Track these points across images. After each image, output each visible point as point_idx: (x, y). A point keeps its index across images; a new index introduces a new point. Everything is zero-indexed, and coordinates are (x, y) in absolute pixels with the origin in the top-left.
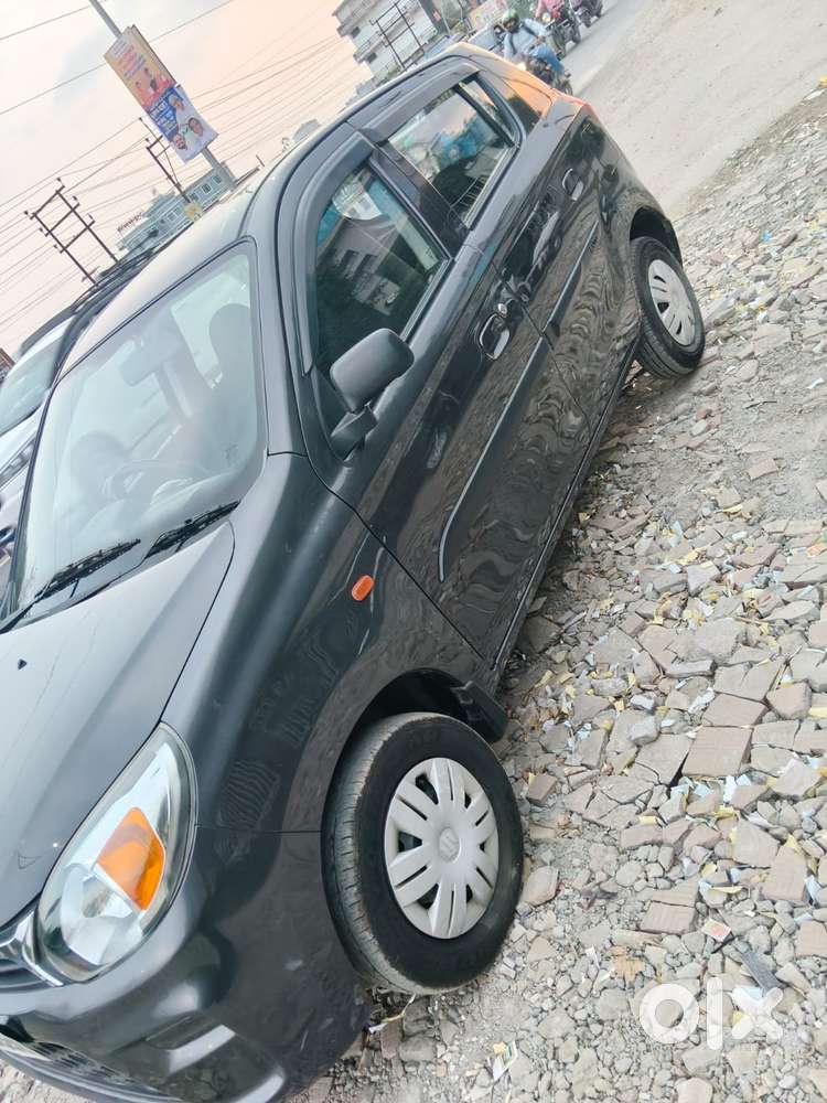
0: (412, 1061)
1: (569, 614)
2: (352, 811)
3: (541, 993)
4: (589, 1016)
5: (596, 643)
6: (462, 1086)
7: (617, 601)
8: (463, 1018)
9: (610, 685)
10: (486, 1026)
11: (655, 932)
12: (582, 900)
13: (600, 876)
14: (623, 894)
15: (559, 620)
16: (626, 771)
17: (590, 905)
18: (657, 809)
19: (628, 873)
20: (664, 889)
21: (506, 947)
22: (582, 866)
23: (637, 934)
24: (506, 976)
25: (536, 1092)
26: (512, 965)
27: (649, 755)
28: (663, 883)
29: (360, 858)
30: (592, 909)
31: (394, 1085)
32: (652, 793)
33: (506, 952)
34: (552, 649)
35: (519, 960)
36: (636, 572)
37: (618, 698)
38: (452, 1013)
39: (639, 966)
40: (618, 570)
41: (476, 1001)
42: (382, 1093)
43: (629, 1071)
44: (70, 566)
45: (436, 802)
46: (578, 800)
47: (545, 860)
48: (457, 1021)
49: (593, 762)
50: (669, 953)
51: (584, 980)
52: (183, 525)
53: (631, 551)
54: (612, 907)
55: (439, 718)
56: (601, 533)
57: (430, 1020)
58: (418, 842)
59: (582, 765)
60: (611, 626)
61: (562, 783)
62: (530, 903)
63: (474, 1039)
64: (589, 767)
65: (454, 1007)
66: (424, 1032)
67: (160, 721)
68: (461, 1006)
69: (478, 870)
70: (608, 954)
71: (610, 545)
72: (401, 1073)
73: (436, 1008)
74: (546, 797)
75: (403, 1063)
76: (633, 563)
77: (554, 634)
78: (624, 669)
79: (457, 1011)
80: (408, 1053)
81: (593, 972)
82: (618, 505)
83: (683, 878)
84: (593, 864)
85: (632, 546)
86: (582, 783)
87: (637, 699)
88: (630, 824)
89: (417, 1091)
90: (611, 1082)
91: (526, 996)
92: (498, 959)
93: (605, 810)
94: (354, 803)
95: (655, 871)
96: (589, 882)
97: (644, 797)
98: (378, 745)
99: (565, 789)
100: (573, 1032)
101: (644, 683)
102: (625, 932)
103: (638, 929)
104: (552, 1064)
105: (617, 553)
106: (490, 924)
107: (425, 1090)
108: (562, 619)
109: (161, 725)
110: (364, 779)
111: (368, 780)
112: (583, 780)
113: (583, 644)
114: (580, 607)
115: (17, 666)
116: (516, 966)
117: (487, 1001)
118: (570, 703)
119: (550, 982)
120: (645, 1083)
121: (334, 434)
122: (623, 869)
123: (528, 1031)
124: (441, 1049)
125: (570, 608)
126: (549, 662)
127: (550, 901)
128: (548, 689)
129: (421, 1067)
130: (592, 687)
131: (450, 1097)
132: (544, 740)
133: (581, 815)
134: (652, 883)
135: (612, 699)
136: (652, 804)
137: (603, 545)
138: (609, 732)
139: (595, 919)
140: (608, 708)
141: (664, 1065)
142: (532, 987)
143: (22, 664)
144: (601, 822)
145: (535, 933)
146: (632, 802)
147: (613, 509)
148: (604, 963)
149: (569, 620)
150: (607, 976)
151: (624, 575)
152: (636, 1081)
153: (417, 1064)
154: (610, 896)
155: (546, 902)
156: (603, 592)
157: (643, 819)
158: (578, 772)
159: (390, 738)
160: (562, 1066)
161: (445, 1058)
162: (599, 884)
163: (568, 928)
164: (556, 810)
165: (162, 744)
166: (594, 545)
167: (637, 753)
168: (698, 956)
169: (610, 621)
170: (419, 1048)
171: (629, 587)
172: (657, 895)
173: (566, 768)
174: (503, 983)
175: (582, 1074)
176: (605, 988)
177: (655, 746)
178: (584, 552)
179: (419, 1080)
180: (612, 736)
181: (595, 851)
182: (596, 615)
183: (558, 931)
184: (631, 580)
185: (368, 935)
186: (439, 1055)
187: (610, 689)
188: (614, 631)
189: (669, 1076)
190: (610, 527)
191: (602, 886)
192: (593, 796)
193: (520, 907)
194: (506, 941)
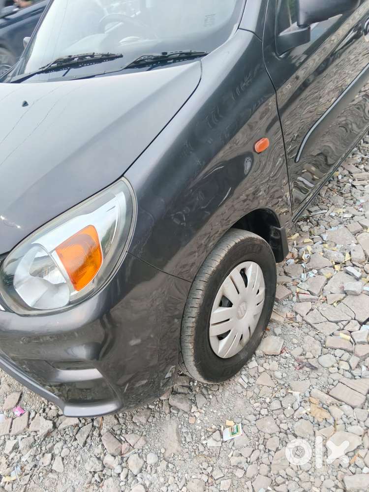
0: (175, 407)
1: (316, 208)
2: (207, 276)
3: (261, 404)
4: (289, 429)
5: (330, 229)
6: (203, 434)
7: (348, 212)
8: (211, 397)
9: (335, 255)
10: (224, 407)
11: (339, 400)
12: (296, 364)
13: (309, 355)
14: (321, 369)
15: (310, 209)
16: (335, 304)
17: (300, 368)
18: (351, 332)
19: (327, 360)
20: (348, 378)
21: (244, 369)
22: (299, 345)
23: (327, 396)
24: (241, 385)
25: (249, 458)
26: (247, 381)
27: (352, 301)
28: (348, 375)
29: (202, 304)
30: (301, 371)
31: (162, 416)
32: (349, 322)
33: (244, 372)
34: (302, 222)
35: (252, 380)
36: (362, 201)
37: (337, 263)
38: (204, 391)
39: (326, 415)
40: (352, 196)
41: (220, 391)
42: (154, 417)
43: (308, 471)
44: (70, 56)
45: (246, 286)
46: (303, 308)
47: (276, 332)
48: (207, 397)
49: (316, 292)
50: (344, 414)
51: (289, 408)
52: (160, 55)
53: (362, 188)
54: (314, 374)
55: (263, 241)
56: (346, 172)
57: (190, 388)
58: (230, 305)
59: (308, 291)
60: (341, 224)
61: (294, 296)
62: (263, 352)
63: (215, 411)
64: (312, 294)
65: (206, 388)
66: (186, 394)
67: (122, 176)
68: (211, 390)
69: (249, 328)
70: (307, 399)
71: (350, 180)
72: (167, 411)
73: (195, 384)
74: (283, 299)
75: (170, 406)
76: (362, 195)
77: (305, 215)
78: (346, 250)
79: (208, 391)
80: (174, 401)
81: (296, 406)
82: (359, 161)
83: (360, 376)
84: (306, 347)
85: (364, 186)
86: (307, 300)
87: (350, 269)
88: (333, 334)
89: (175, 425)
90: (296, 473)
91: (252, 402)
92: (238, 374)
93: (318, 320)
94: (210, 272)
95: (344, 366)
96: (301, 355)
97: (344, 323)
98: (232, 244)
99: (295, 299)
100: (277, 434)
101: (355, 261)
102: (319, 392)
103: (328, 393)
104: (261, 447)
105: (353, 186)
106: (242, 357)
107: (180, 426)
108: (312, 209)
109: (123, 178)
110: (219, 261)
111: (222, 262)
112: (307, 299)
113: (322, 227)
114: (324, 207)
115: (22, 104)
116: (249, 382)
117: (227, 394)
118: (307, 255)
119: (268, 400)
120: (318, 483)
121: (281, 34)
122: (324, 357)
123: (250, 422)
124: (194, 409)
125: (317, 205)
126: (298, 229)
127: (275, 356)
128: (295, 242)
129: (180, 413)
130: (323, 252)
131: (194, 437)
132: (287, 269)
133: (303, 317)
134: (341, 371)
135: (334, 263)
136: (348, 328)
137: (345, 179)
138: (328, 279)
139: (302, 377)
140: (331, 267)
141: (331, 477)
142: (256, 398)
143: (25, 104)
144: (315, 326)
145: (264, 370)
146: (337, 323)
147: (355, 162)
148: (303, 404)
149: (316, 211)
150: (304, 412)
151: (355, 200)
152: (312, 479)
153: (178, 410)
154: (313, 368)
155: (273, 355)
156: (340, 204)
157: (342, 335)
158: (304, 294)
159: (239, 242)
160: (267, 451)
161: (195, 414)
162: (307, 359)
163: (285, 375)
164: (286, 308)
165: (120, 192)
166: (340, 177)
167: (344, 297)
168: (362, 423)
169: (341, 221)
170: (182, 403)
171: (356, 207)
172: (344, 380)
173: (298, 289)
174: (239, 388)
175: (279, 461)
176: (302, 418)
177: (356, 298)
178: (333, 179)
179: (178, 419)
180: (329, 282)
181: (308, 340)
182: (333, 214)
183: (278, 374)
184: (358, 203)
185: (191, 346)
186: (192, 411)
187: (335, 257)
188: (342, 227)
189: (333, 485)
190: (352, 171)
191: (309, 360)
192: (312, 310)
193: (258, 352)
194: (245, 366)
